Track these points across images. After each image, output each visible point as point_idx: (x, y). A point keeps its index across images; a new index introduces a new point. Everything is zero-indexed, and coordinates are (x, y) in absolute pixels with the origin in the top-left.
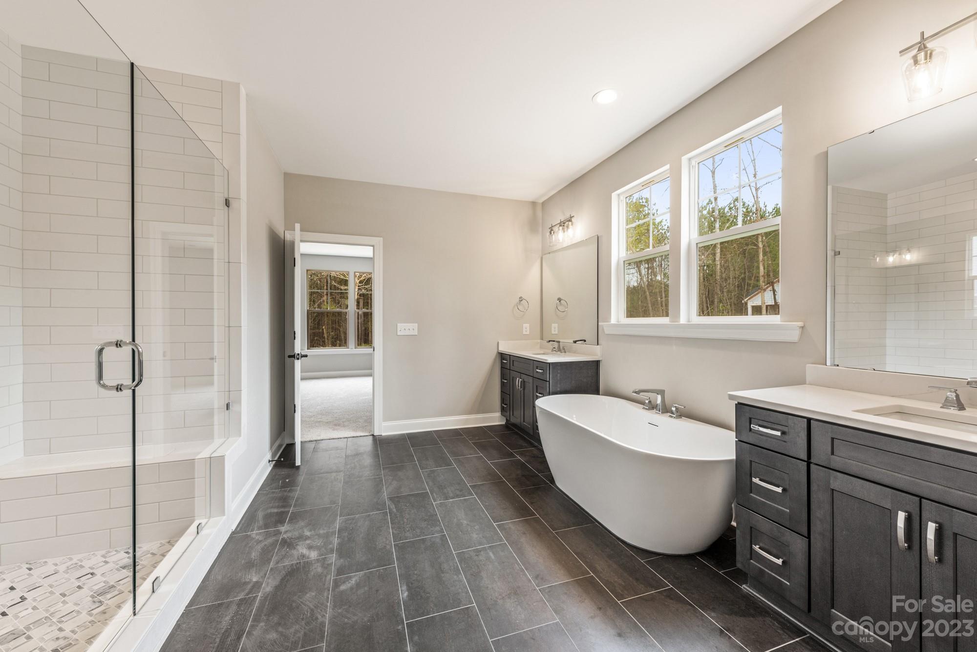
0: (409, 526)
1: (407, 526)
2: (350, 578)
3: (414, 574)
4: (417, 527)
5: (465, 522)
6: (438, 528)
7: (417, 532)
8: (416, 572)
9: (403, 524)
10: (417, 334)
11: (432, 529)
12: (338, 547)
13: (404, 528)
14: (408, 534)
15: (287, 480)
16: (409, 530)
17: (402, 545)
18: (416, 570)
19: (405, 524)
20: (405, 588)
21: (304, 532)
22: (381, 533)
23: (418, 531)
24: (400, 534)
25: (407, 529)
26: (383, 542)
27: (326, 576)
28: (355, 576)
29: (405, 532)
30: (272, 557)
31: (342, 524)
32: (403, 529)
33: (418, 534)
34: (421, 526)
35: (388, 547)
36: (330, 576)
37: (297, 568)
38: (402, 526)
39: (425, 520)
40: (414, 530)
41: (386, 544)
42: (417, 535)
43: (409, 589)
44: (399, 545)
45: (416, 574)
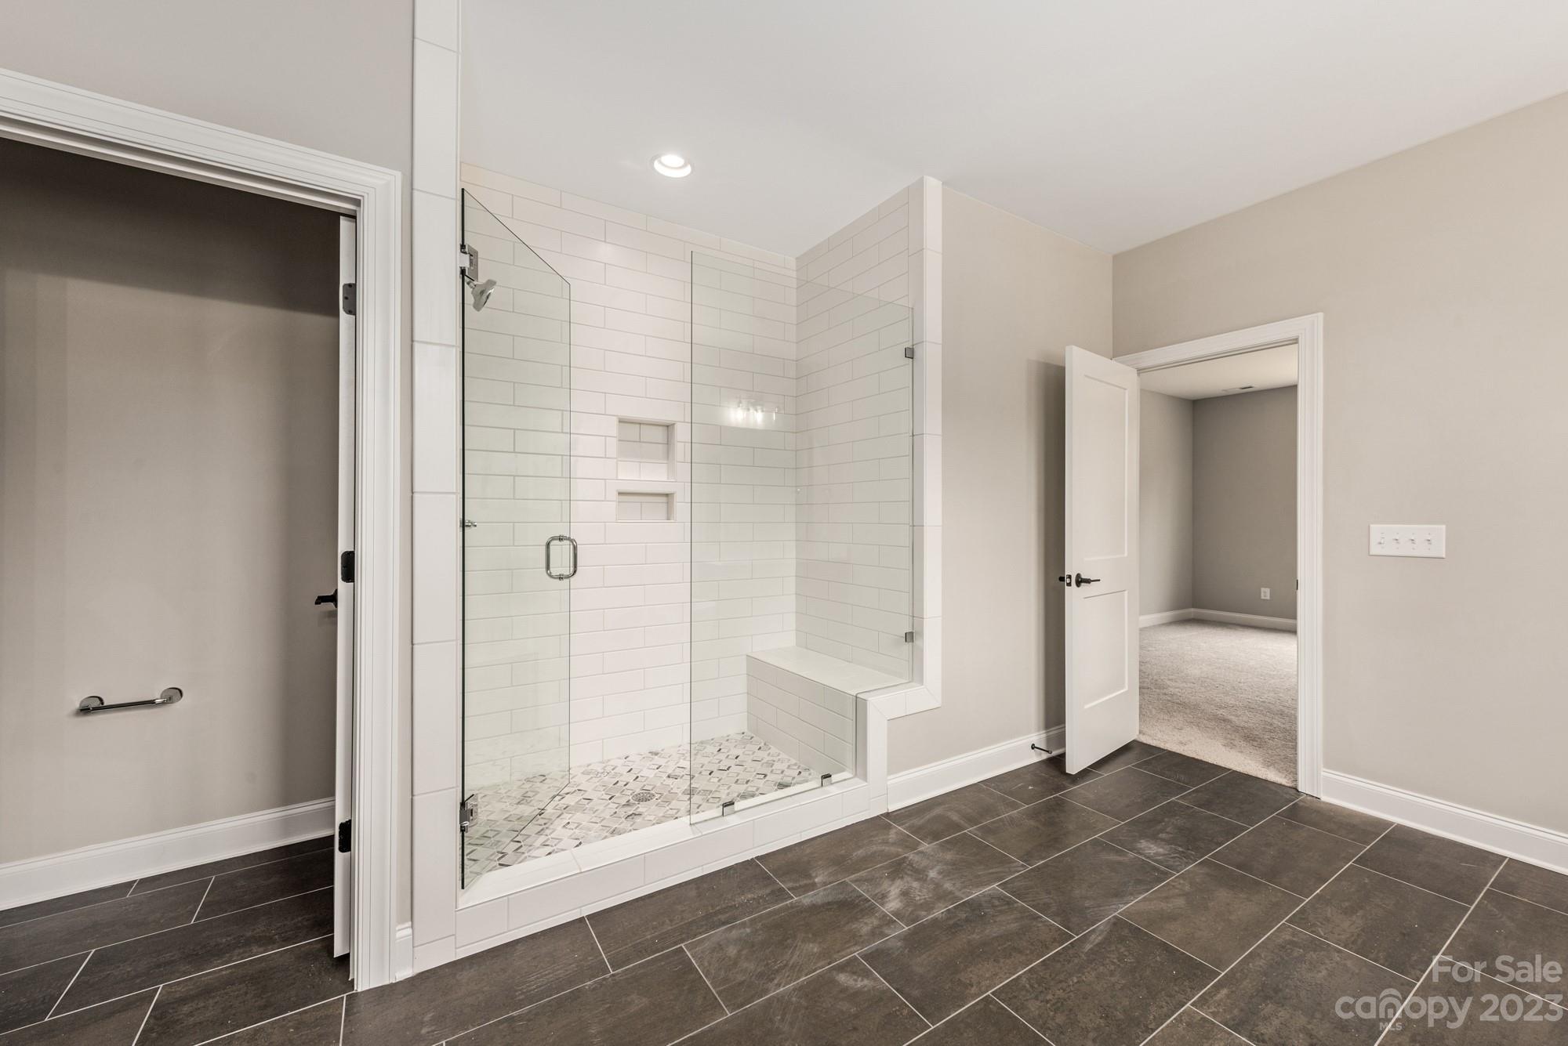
2: (868, 975)
9: (1061, 983)
10: (1444, 556)
12: (925, 923)
13: (1050, 989)
14: (1036, 1006)
15: (1030, 788)
16: (1048, 1002)
17: (996, 1010)
19: (1063, 986)
21: (931, 869)
22: (1003, 961)
24: (1024, 993)
27: (855, 944)
28: (875, 978)
29: (1038, 998)
30: (863, 870)
31: (985, 896)
32: (1042, 989)
35: (975, 993)
36: (859, 948)
37: (857, 904)
38: (1054, 983)
44: (992, 1007)
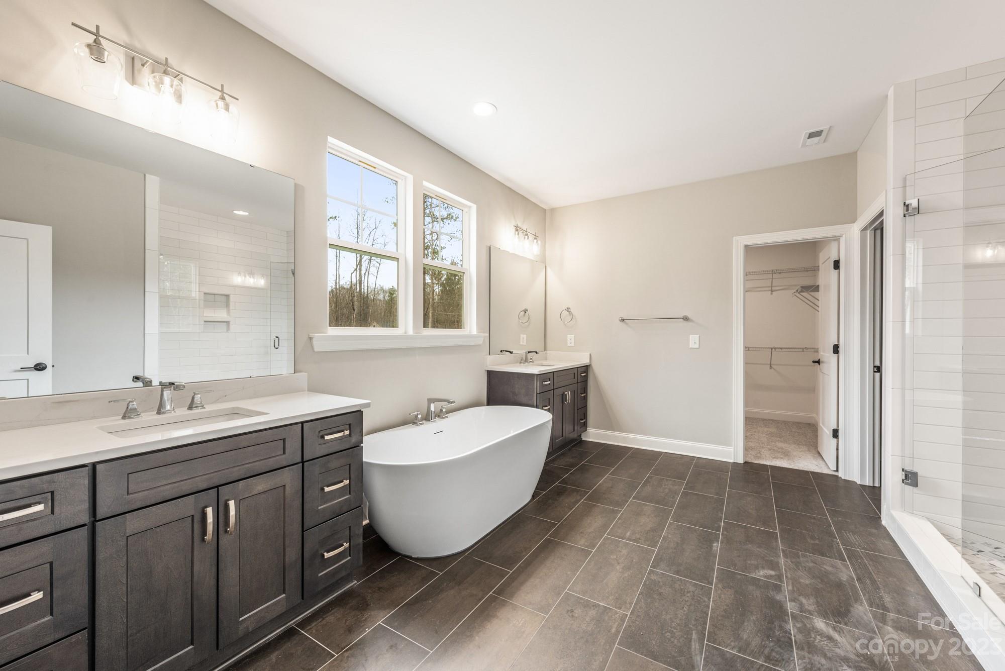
0: (684, 598)
1: (687, 599)
2: (765, 577)
3: (702, 552)
4: (676, 591)
5: (618, 567)
6: (653, 577)
7: (680, 585)
8: (700, 553)
9: (691, 605)
11: (660, 580)
13: (693, 599)
14: (691, 588)
16: (688, 592)
17: (704, 581)
18: (699, 554)
19: (688, 604)
20: (714, 548)
22: (725, 607)
23: (677, 586)
24: (701, 593)
25: (689, 595)
26: (725, 594)
28: (760, 576)
29: (694, 592)
32: (695, 598)
33: (679, 583)
34: (670, 589)
35: (720, 586)
38: (693, 603)
39: (660, 594)
40: (681, 590)
41: (722, 590)
42: (681, 582)
43: (711, 547)
44: (706, 582)
45: (700, 551)
